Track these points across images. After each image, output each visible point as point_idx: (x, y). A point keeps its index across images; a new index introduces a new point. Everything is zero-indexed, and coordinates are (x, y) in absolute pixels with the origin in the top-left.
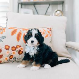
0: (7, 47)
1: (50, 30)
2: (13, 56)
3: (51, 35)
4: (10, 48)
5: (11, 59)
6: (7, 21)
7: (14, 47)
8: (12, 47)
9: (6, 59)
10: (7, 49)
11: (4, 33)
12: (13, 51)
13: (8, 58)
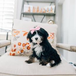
0: (19, 44)
1: (53, 34)
2: (23, 50)
3: (53, 38)
4: (22, 44)
5: (22, 52)
6: (13, 25)
7: (24, 44)
8: (23, 44)
9: (18, 52)
10: (19, 45)
11: (18, 34)
12: (23, 46)
13: (20, 52)
